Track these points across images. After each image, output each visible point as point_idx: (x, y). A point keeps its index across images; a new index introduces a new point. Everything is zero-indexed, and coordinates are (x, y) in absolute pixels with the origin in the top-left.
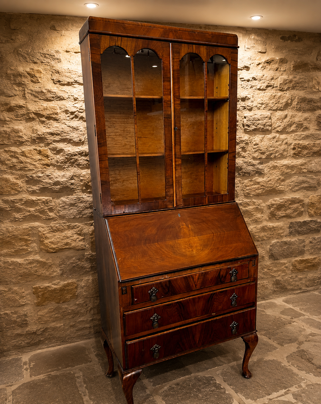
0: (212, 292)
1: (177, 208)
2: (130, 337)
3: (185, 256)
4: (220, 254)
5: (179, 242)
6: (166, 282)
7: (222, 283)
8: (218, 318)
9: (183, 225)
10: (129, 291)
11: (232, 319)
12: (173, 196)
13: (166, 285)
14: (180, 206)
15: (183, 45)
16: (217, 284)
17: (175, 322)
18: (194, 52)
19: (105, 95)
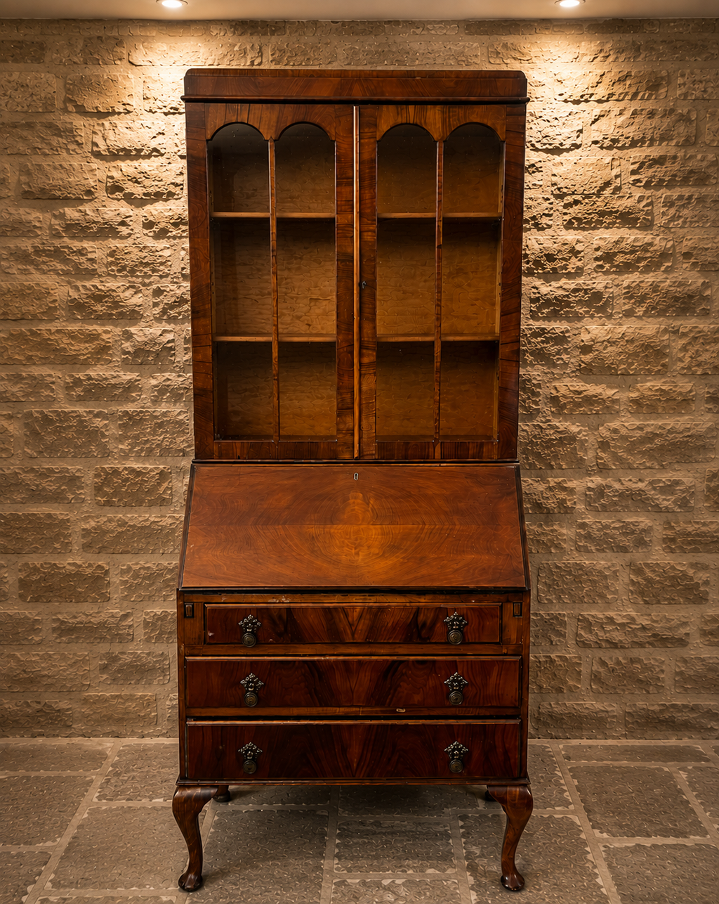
0: (395, 658)
1: (358, 461)
2: (197, 712)
3: (335, 562)
4: (424, 571)
5: (332, 531)
6: (280, 609)
7: (424, 641)
8: (411, 722)
9: (355, 498)
10: (199, 613)
11: (451, 733)
12: (353, 434)
13: (280, 617)
14: (365, 457)
15: (385, 107)
16: (408, 640)
17: (298, 705)
18: (412, 122)
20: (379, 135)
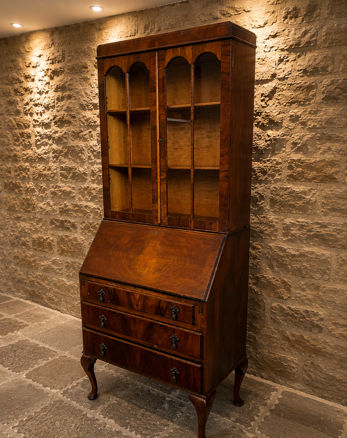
5: (139, 258)
6: (112, 289)
7: (163, 315)
11: (173, 363)
12: (158, 212)
13: (112, 292)
14: (164, 224)
15: (168, 50)
16: (157, 314)
17: (118, 332)
18: (179, 56)
20: (166, 64)
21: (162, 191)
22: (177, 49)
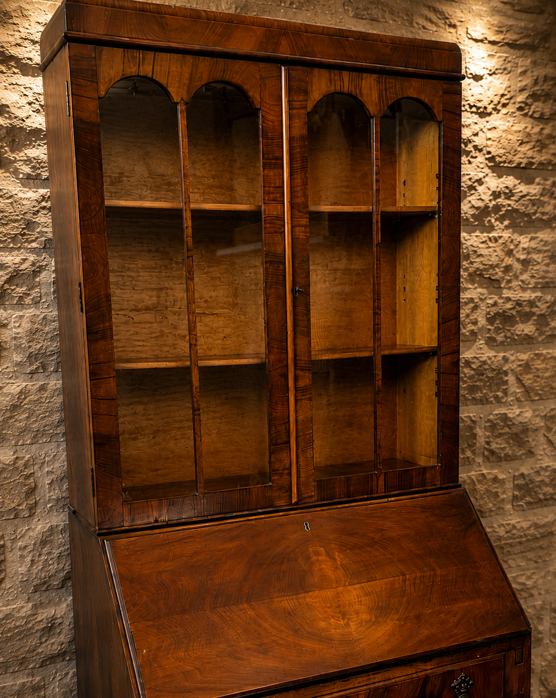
1: (301, 505)
3: (329, 640)
4: (426, 632)
5: (308, 600)
9: (317, 554)
12: (290, 474)
14: (308, 500)
15: (316, 71)
18: (346, 91)
19: (108, 203)
20: (310, 106)
21: (300, 418)
22: (341, 75)
